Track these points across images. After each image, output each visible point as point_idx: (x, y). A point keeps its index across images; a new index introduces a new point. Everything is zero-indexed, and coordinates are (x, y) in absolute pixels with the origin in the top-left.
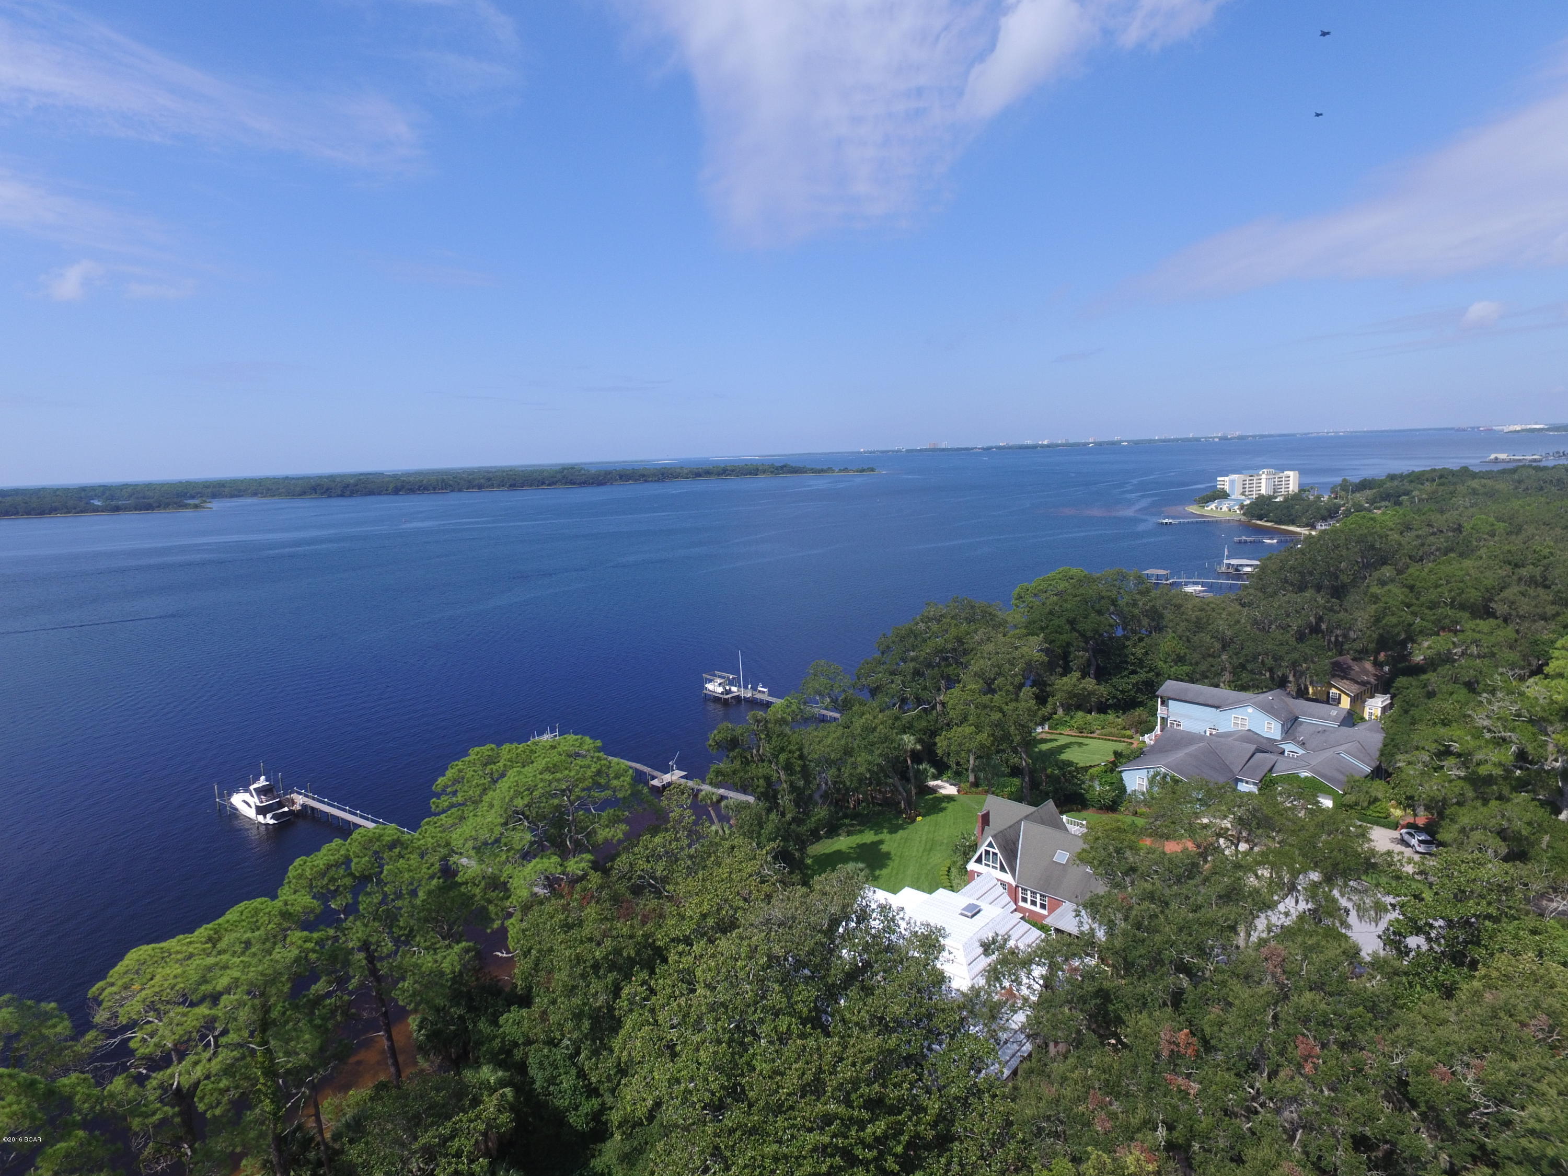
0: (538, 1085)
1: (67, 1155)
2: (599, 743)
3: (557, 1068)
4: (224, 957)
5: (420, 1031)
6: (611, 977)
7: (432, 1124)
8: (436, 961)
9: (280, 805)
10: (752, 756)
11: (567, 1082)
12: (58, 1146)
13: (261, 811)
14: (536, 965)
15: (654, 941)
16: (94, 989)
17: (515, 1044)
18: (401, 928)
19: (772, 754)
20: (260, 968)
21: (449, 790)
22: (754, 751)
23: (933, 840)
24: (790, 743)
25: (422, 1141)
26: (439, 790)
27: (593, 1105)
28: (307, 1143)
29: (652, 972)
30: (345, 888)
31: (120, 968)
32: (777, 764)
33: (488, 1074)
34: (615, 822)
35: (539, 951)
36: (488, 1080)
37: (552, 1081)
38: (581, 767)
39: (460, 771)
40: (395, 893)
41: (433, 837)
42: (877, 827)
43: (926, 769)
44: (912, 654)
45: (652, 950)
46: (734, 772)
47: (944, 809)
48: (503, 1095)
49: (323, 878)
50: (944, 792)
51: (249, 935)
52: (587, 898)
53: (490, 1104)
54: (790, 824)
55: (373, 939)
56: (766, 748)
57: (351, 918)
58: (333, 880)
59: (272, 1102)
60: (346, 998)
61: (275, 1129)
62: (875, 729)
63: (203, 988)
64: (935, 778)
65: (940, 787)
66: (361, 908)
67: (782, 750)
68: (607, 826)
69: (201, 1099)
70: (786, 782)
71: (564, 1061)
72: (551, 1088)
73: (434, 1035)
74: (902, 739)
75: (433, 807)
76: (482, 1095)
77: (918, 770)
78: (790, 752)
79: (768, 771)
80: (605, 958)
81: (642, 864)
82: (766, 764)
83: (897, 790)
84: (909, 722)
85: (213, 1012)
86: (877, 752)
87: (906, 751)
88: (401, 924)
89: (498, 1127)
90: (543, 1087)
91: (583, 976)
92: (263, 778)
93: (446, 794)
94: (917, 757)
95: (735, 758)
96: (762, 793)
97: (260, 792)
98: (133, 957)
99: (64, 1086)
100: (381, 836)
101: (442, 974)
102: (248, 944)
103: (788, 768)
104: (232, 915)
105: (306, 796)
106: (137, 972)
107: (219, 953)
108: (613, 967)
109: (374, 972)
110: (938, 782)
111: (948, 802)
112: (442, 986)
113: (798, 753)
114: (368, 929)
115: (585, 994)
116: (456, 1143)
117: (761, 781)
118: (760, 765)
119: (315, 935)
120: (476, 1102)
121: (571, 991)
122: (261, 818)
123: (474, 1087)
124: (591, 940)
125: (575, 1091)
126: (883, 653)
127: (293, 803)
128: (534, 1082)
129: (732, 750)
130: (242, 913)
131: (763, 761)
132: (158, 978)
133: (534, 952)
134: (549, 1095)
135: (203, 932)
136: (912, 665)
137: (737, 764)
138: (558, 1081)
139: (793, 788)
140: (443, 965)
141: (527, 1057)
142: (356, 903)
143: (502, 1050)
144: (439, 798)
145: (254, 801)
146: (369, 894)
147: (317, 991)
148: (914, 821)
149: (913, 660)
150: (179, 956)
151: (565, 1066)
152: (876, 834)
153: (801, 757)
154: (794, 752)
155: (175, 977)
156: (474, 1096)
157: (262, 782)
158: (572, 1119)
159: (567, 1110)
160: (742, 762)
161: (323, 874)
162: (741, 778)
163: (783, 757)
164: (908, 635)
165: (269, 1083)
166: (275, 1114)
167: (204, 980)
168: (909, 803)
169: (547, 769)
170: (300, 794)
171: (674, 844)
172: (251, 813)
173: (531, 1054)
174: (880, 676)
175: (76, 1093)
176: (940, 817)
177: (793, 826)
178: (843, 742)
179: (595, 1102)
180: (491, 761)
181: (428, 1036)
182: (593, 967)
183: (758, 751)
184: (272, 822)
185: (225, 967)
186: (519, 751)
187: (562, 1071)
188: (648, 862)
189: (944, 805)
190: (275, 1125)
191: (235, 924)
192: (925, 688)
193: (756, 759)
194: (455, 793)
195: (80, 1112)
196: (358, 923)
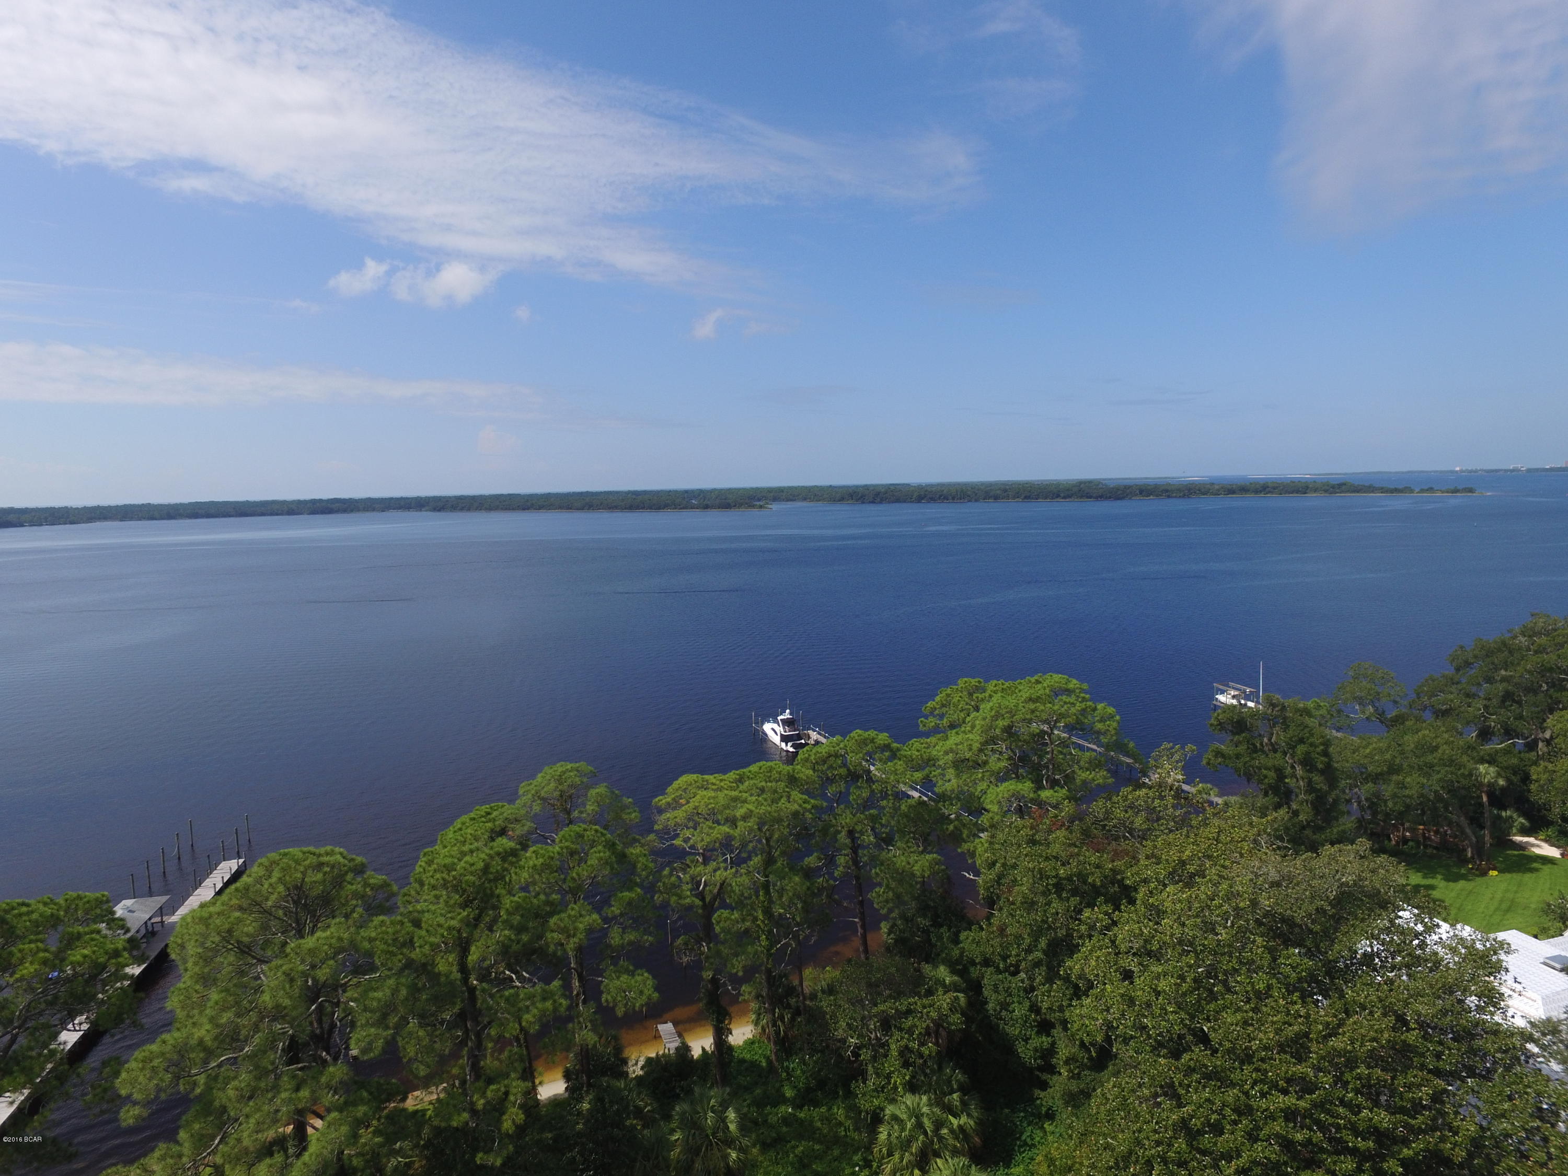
0: (990, 1006)
1: (630, 903)
2: (1085, 686)
3: (1010, 995)
4: (745, 795)
5: (889, 935)
6: (1074, 901)
7: (890, 996)
8: (909, 863)
9: (799, 737)
10: (1261, 744)
11: (1019, 1011)
12: (624, 894)
13: (785, 739)
14: (999, 878)
15: (1123, 879)
16: (657, 799)
17: (973, 963)
18: (882, 826)
19: (1288, 744)
20: (769, 809)
21: (937, 712)
22: (1266, 740)
23: (1513, 901)
24: (1312, 735)
25: (882, 1007)
26: (927, 712)
27: (1043, 1042)
28: (791, 991)
29: (1117, 908)
30: (841, 777)
31: (676, 784)
32: (1293, 756)
33: (943, 973)
34: (1097, 766)
35: (1004, 865)
36: (944, 980)
37: (1005, 1006)
38: (1065, 703)
39: (948, 695)
40: (881, 792)
41: (918, 751)
42: (1429, 871)
43: (1511, 817)
44: (1503, 672)
45: (1119, 887)
46: (1238, 756)
47: (1537, 870)
48: (957, 998)
49: (824, 765)
50: (1537, 851)
51: (763, 784)
52: (1057, 824)
53: (944, 1000)
54: (1304, 828)
55: (858, 828)
56: (1279, 736)
57: (842, 806)
58: (831, 767)
59: (767, 939)
60: (831, 882)
61: (767, 963)
62: (1436, 748)
63: (727, 812)
64: (1525, 832)
65: (1533, 845)
66: (851, 798)
67: (1301, 741)
68: (1087, 769)
69: (718, 923)
70: (1303, 778)
71: (1019, 991)
72: (1004, 1013)
73: (900, 941)
74: (1477, 769)
75: (921, 728)
76: (937, 990)
77: (1499, 817)
78: (1311, 745)
79: (1281, 762)
80: (1069, 879)
81: (1119, 813)
82: (1278, 755)
83: (1463, 832)
84: (1489, 755)
85: (732, 832)
86: (1436, 777)
87: (1481, 784)
88: (883, 822)
89: (949, 1023)
90: (995, 1010)
91: (1046, 893)
92: (788, 711)
93: (934, 716)
94: (1498, 798)
95: (1240, 742)
96: (1270, 786)
97: (786, 723)
98: (684, 780)
99: (632, 853)
100: (873, 739)
101: (913, 875)
102: (762, 790)
103: (1307, 763)
104: (754, 768)
105: (819, 734)
106: (685, 790)
107: (740, 792)
108: (1075, 892)
109: (856, 862)
110: (1531, 840)
111: (1543, 864)
112: (911, 886)
113: (1322, 747)
114: (855, 819)
115: (1045, 911)
116: (909, 1022)
117: (1272, 774)
118: (1271, 755)
119: (812, 801)
120: (930, 993)
121: (1030, 905)
122: (783, 745)
123: (931, 979)
124: (1056, 858)
125: (1026, 1022)
126: (1458, 670)
127: (809, 738)
128: (986, 1003)
129: (1238, 734)
130: (760, 768)
131: (1275, 751)
132: (698, 797)
133: (998, 865)
134: (1001, 1019)
135: (732, 775)
136: (1501, 687)
137: (1242, 748)
138: (1011, 1009)
139: (1311, 788)
140: (915, 868)
141: (983, 977)
142: (848, 793)
143: (958, 962)
144: (927, 718)
145: (780, 729)
146: (859, 788)
147: (809, 863)
148: (1484, 873)
149: (1504, 679)
150: (714, 787)
151: (1019, 996)
152: (1425, 877)
153: (1326, 754)
154: (1316, 747)
155: (709, 799)
156: (929, 987)
157: (787, 715)
158: (1020, 1048)
159: (1017, 1039)
160: (1248, 748)
161: (824, 762)
162: (1245, 763)
163: (1301, 749)
164: (1499, 650)
165: (766, 922)
166: (768, 950)
167: (727, 807)
168: (1479, 851)
169: (1030, 699)
170: (814, 731)
171: (1157, 802)
172: (776, 739)
173: (987, 976)
174: (1453, 697)
175: (639, 862)
176: (1528, 877)
177: (1308, 832)
178: (1388, 756)
179: (1045, 1041)
180: (978, 689)
181: (896, 941)
182: (1055, 885)
183: (1270, 740)
184: (791, 750)
185: (745, 801)
186: (1005, 687)
187: (1015, 1000)
188: (1126, 812)
189: (1535, 865)
190: (768, 960)
191: (755, 775)
192: (1520, 717)
193: (1266, 749)
194: (942, 717)
195: (640, 876)
196: (848, 812)
